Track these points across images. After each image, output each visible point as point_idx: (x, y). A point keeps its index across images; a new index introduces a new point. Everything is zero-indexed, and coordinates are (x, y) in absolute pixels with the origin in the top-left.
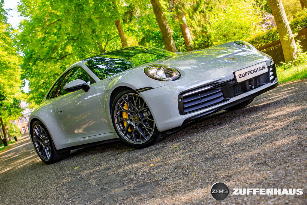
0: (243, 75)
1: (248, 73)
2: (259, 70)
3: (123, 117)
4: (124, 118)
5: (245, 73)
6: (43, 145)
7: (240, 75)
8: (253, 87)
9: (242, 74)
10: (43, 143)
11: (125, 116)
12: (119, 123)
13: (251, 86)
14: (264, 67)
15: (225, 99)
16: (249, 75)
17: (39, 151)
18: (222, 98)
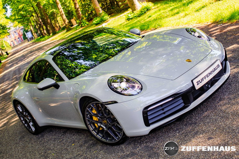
0: (201, 81)
1: (205, 78)
2: (214, 71)
3: (94, 119)
4: (94, 121)
5: (202, 78)
6: (27, 119)
7: (198, 82)
8: (210, 86)
9: (199, 81)
10: (27, 118)
11: (95, 118)
12: (90, 124)
13: (207, 86)
14: (218, 66)
15: (186, 105)
16: (205, 79)
17: (25, 123)
18: (183, 105)
